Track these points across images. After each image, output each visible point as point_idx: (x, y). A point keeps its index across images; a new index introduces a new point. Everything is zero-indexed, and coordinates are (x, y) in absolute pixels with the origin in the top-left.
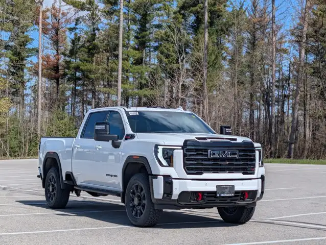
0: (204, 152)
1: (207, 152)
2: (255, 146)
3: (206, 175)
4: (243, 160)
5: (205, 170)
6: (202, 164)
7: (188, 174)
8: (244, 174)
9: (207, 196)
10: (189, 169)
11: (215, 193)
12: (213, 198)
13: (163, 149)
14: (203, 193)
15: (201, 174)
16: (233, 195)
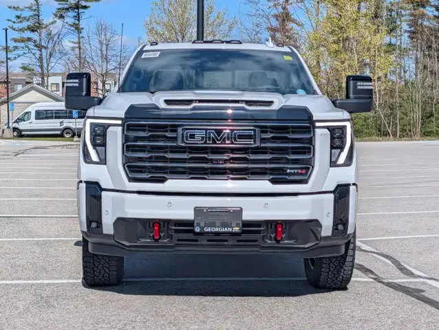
0: (171, 131)
1: (176, 131)
2: (314, 119)
3: (172, 184)
4: (274, 150)
5: (172, 173)
6: (165, 160)
7: (131, 180)
8: (274, 182)
9: (177, 231)
10: (134, 170)
11: (190, 223)
12: (191, 236)
13: (92, 124)
14: (167, 222)
15: (162, 180)
16: (236, 229)
